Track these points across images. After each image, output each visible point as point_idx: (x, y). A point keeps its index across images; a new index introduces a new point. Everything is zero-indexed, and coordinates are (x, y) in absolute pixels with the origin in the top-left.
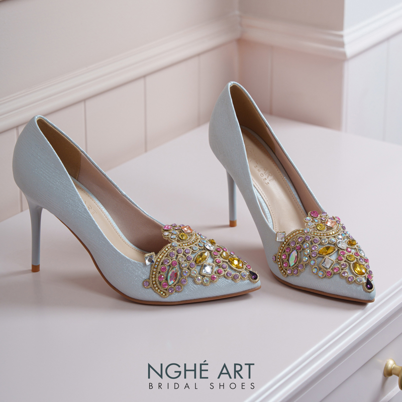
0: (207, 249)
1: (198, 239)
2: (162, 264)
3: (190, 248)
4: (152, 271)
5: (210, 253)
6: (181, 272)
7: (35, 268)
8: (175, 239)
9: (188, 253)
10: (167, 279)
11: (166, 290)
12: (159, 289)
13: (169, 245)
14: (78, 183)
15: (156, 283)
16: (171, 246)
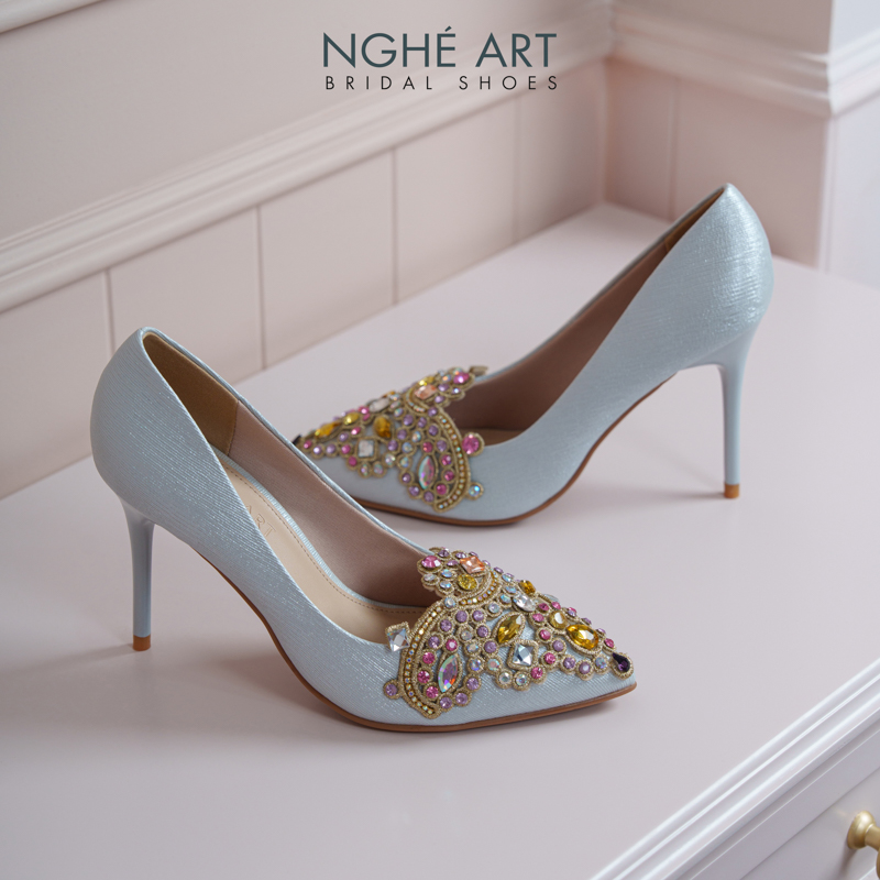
0: (518, 607)
1: (498, 584)
2: (425, 647)
3: (483, 607)
4: (403, 662)
5: (527, 616)
6: (467, 662)
7: (141, 643)
8: (449, 589)
9: (479, 620)
10: (436, 680)
11: (435, 702)
12: (419, 700)
13: (438, 603)
14: (231, 463)
15: (413, 689)
16: (442, 607)
